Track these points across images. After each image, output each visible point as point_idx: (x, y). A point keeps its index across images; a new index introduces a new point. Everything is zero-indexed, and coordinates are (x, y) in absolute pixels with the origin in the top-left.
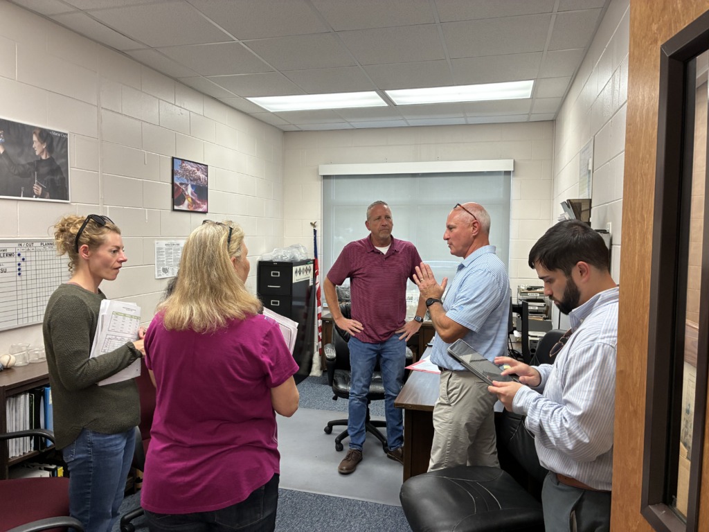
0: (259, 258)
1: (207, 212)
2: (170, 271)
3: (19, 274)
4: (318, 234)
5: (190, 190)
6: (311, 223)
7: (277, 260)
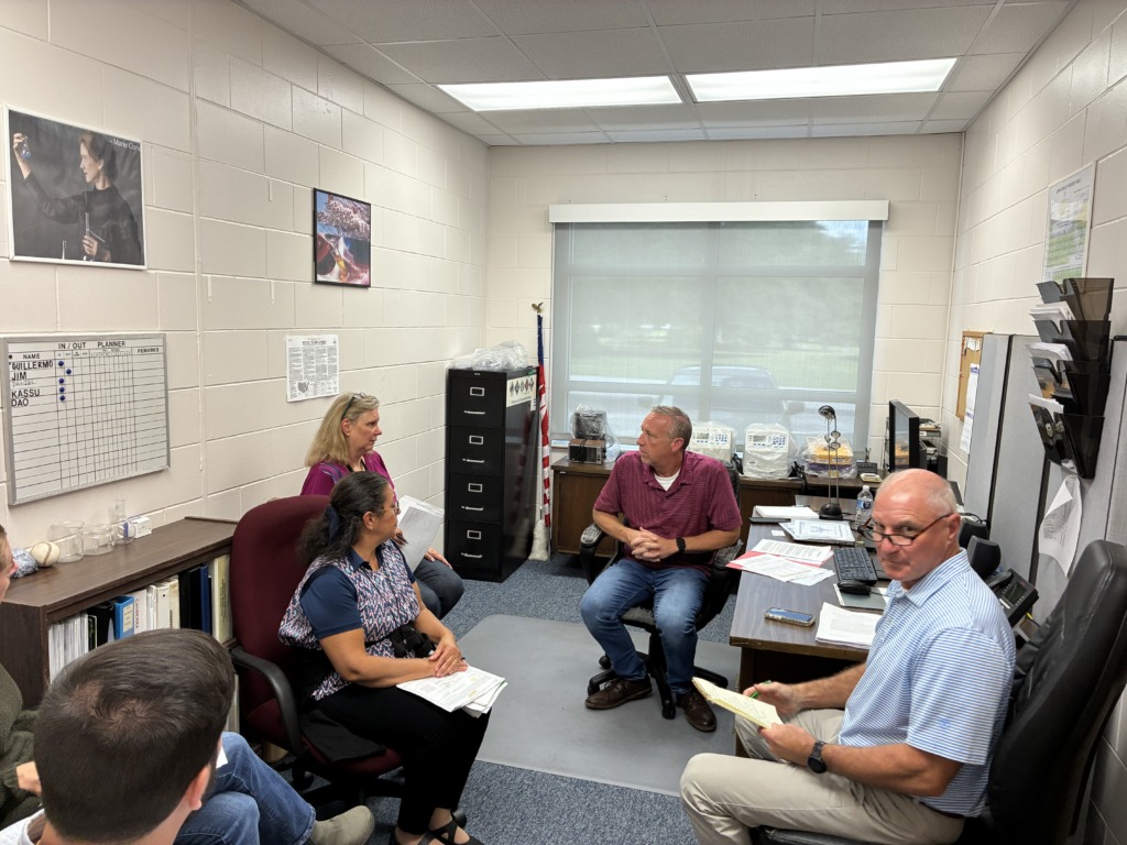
0: (448, 365)
1: (369, 286)
2: (310, 387)
3: (62, 399)
4: (546, 324)
5: (342, 248)
6: (533, 305)
7: (481, 369)
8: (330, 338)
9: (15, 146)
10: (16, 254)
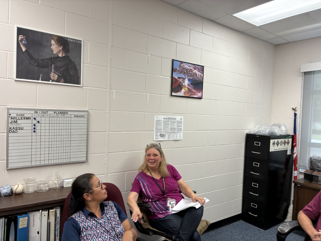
0: (247, 132)
1: (202, 98)
2: (166, 136)
3: (34, 131)
4: (298, 116)
5: (186, 82)
6: (293, 109)
7: (259, 134)
8: (178, 118)
9: (19, 39)
10: (17, 78)
